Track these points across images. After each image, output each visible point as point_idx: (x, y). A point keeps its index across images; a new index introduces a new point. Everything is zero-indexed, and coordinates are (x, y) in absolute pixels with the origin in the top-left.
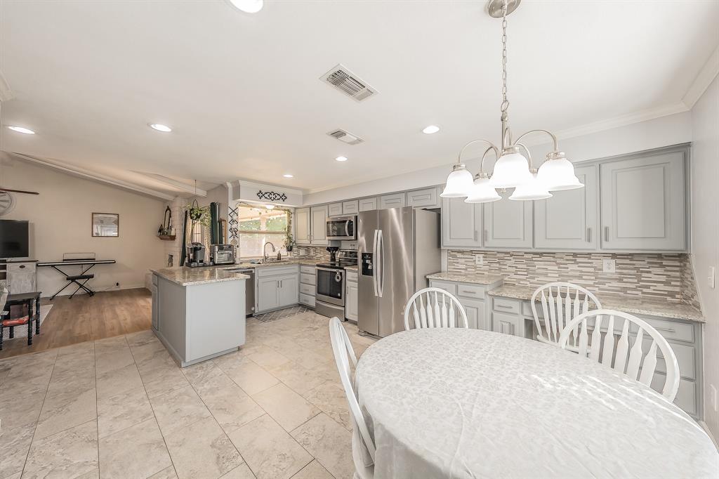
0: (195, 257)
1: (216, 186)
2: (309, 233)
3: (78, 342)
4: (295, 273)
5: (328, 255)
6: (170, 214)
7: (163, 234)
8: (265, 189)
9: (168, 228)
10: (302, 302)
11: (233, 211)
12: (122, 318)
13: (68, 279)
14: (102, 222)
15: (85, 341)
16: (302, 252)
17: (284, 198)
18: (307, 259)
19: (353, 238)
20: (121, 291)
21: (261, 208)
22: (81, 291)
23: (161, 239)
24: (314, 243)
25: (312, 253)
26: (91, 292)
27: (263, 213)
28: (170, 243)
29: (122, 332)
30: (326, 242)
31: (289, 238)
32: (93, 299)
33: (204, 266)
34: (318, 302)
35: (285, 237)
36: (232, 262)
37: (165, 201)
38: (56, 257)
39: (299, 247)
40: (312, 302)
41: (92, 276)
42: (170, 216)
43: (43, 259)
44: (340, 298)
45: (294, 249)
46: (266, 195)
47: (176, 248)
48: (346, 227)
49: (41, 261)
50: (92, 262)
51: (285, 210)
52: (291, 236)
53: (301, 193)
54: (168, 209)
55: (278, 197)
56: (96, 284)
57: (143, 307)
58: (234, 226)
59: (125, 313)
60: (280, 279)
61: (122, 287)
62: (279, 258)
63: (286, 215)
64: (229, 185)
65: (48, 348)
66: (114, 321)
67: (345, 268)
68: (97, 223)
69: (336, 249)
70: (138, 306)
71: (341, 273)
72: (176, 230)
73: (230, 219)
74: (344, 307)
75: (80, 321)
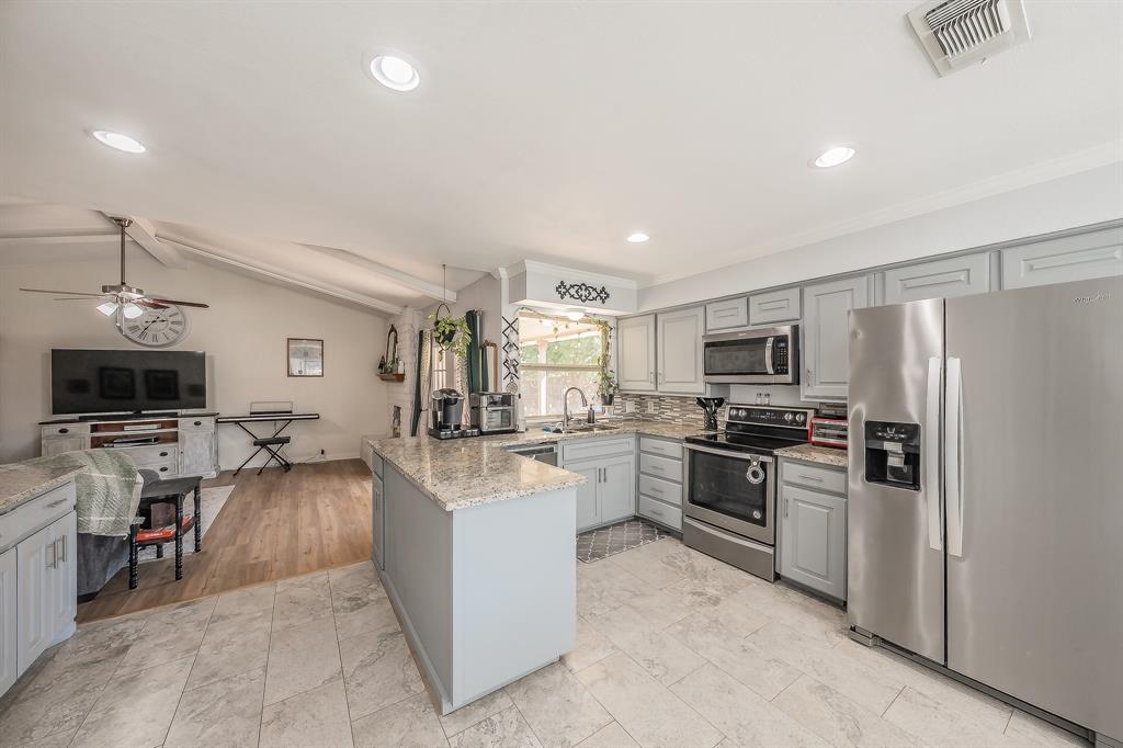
0: (446, 417)
1: (480, 276)
2: (653, 370)
3: (252, 582)
4: (630, 453)
5: (700, 415)
6: (396, 338)
7: (386, 370)
8: (573, 277)
9: (393, 362)
10: (646, 512)
11: (510, 325)
12: (324, 524)
13: (255, 444)
14: (306, 354)
15: (262, 580)
16: (630, 407)
17: (603, 295)
18: (638, 420)
19: (789, 378)
20: (328, 463)
21: (557, 318)
22: (273, 463)
23: (383, 380)
24: (664, 388)
25: (651, 409)
26: (287, 464)
27: (562, 328)
28: (395, 386)
29: (324, 563)
30: (700, 387)
31: (606, 378)
32: (289, 477)
33: (462, 436)
34: (687, 520)
35: (596, 376)
36: (511, 428)
37: (386, 316)
38: (242, 410)
39: (625, 396)
40: (673, 518)
41: (287, 440)
42: (396, 342)
43: (226, 411)
44: (762, 522)
45: (617, 400)
46: (573, 291)
47: (404, 395)
48: (768, 353)
49: (223, 414)
50: (287, 417)
51: (600, 322)
52: (609, 375)
53: (633, 285)
54: (393, 329)
55: (594, 294)
56: (294, 453)
57: (358, 499)
58: (513, 355)
59: (331, 512)
60: (601, 464)
61: (329, 457)
62: (591, 420)
63: (600, 333)
64: (504, 274)
65: (201, 595)
66: (312, 530)
67: (776, 452)
68: (294, 354)
69: (720, 402)
70: (350, 497)
71: (763, 465)
72: (406, 366)
73: (504, 341)
74: (774, 546)
75: (263, 524)
